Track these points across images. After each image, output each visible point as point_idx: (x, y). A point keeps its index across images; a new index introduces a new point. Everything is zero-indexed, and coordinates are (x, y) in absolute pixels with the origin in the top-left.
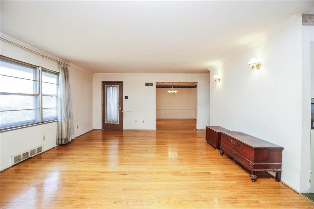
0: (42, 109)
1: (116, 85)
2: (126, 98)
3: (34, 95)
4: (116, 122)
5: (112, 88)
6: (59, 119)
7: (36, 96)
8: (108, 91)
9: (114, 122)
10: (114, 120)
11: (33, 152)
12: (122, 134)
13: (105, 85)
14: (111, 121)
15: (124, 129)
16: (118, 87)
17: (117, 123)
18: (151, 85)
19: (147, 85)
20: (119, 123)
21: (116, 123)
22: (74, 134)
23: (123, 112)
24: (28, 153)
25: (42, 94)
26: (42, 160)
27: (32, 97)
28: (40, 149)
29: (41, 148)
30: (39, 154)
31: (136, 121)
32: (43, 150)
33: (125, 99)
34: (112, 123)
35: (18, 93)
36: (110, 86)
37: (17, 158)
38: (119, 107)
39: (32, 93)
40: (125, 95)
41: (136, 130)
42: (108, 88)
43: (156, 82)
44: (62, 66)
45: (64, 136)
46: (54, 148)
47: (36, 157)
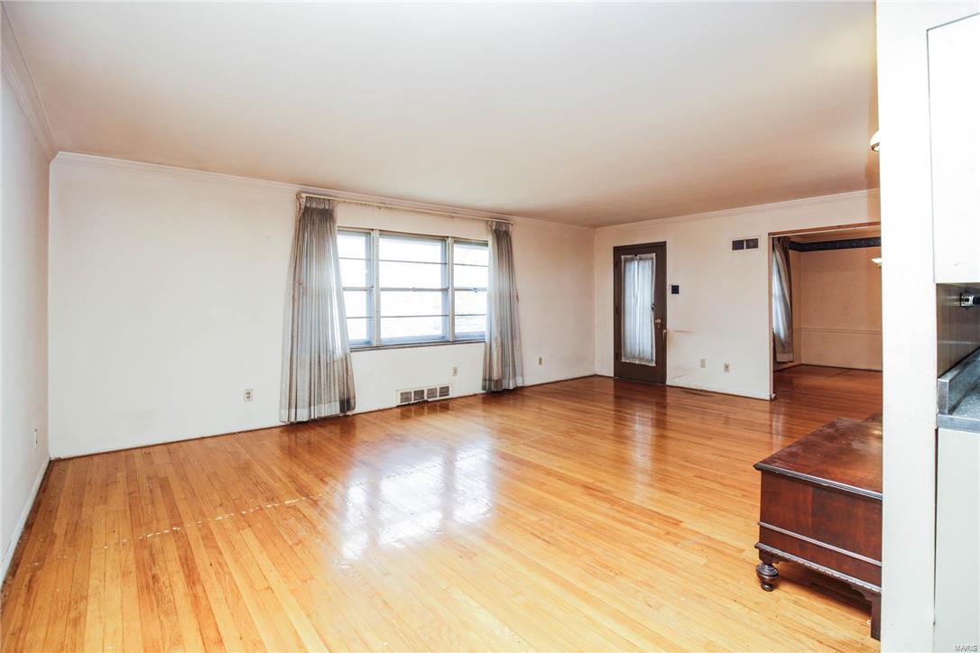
0: (453, 315)
1: (649, 256)
2: (675, 290)
3: (442, 290)
4: (647, 360)
5: (636, 262)
6: (487, 339)
7: (445, 290)
8: (627, 273)
9: (643, 359)
10: (642, 356)
11: (432, 392)
12: (664, 396)
13: (623, 254)
14: (634, 357)
15: (667, 383)
16: (652, 259)
17: (650, 365)
18: (753, 244)
19: (738, 245)
20: (654, 365)
21: (647, 364)
22: (522, 375)
23: (666, 334)
24: (422, 392)
25: (452, 286)
26: (450, 412)
27: (440, 293)
28: (445, 390)
29: (448, 391)
30: (443, 400)
31: (703, 365)
32: (452, 394)
33: (673, 293)
34: (637, 362)
35: (411, 287)
36: (632, 260)
37: (405, 396)
38: (655, 319)
39: (440, 287)
40: (670, 282)
41: (702, 391)
42: (628, 265)
43: (769, 234)
44: (494, 227)
45: (495, 376)
46: (475, 395)
47: (438, 404)
